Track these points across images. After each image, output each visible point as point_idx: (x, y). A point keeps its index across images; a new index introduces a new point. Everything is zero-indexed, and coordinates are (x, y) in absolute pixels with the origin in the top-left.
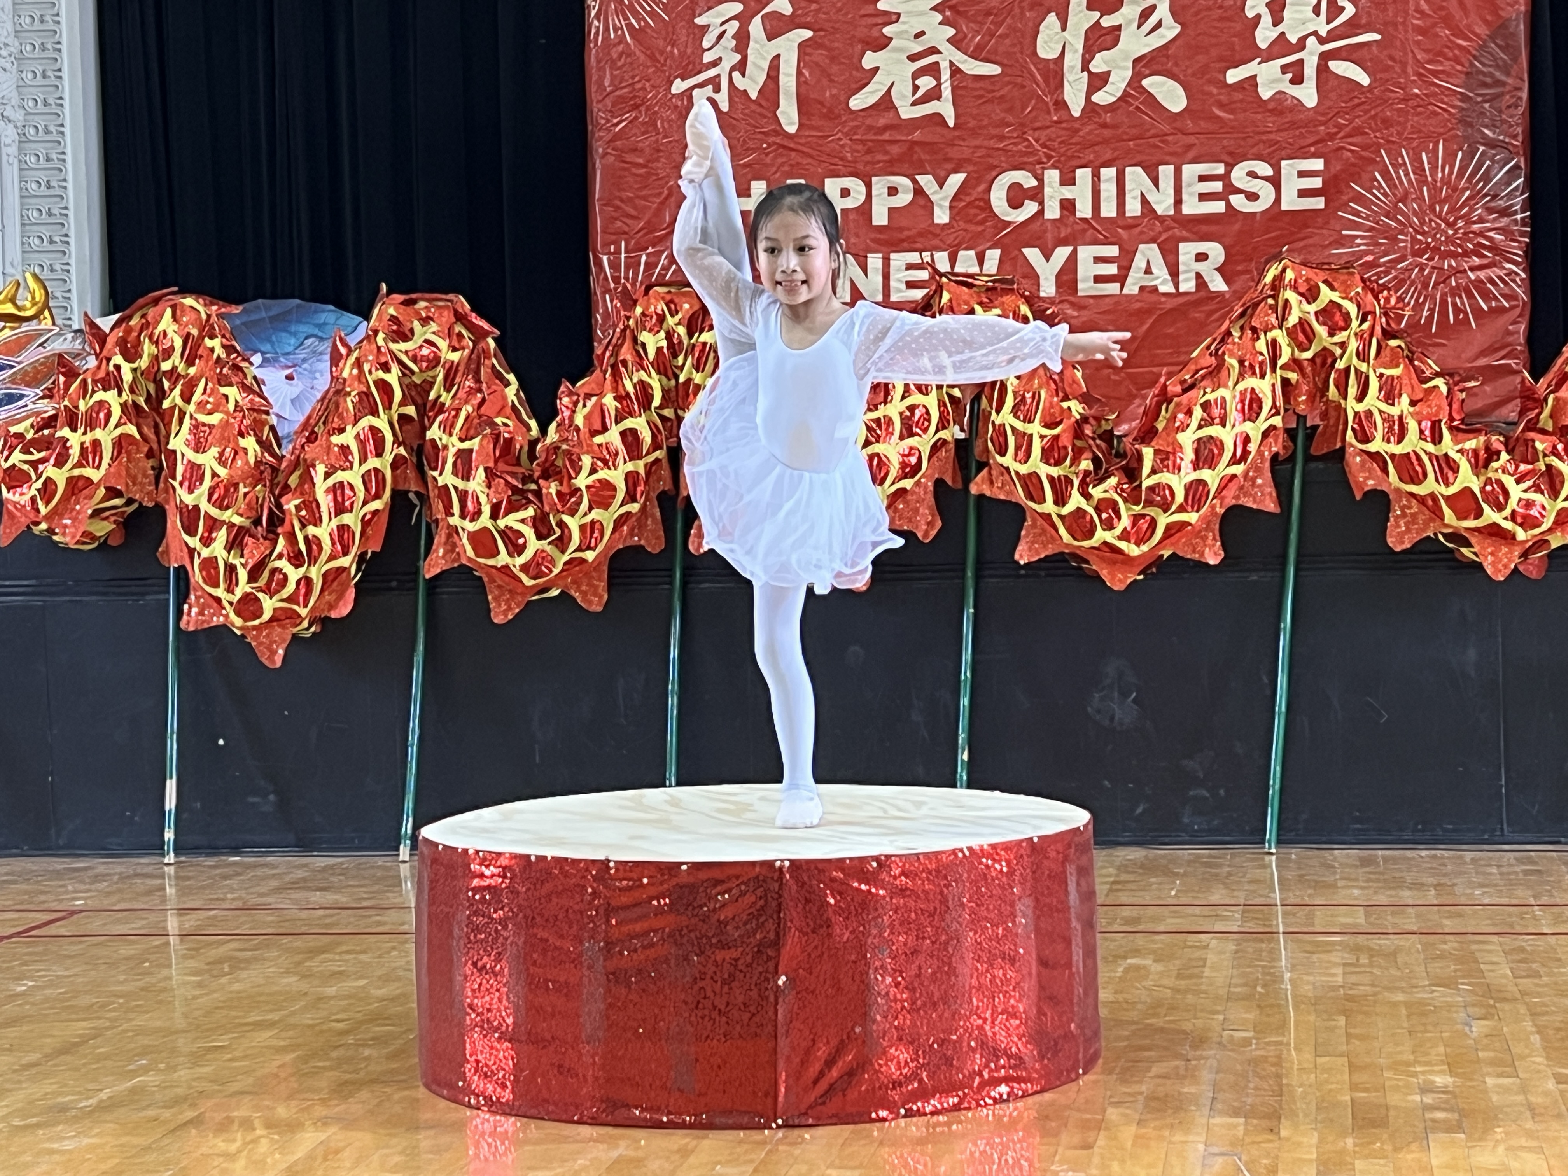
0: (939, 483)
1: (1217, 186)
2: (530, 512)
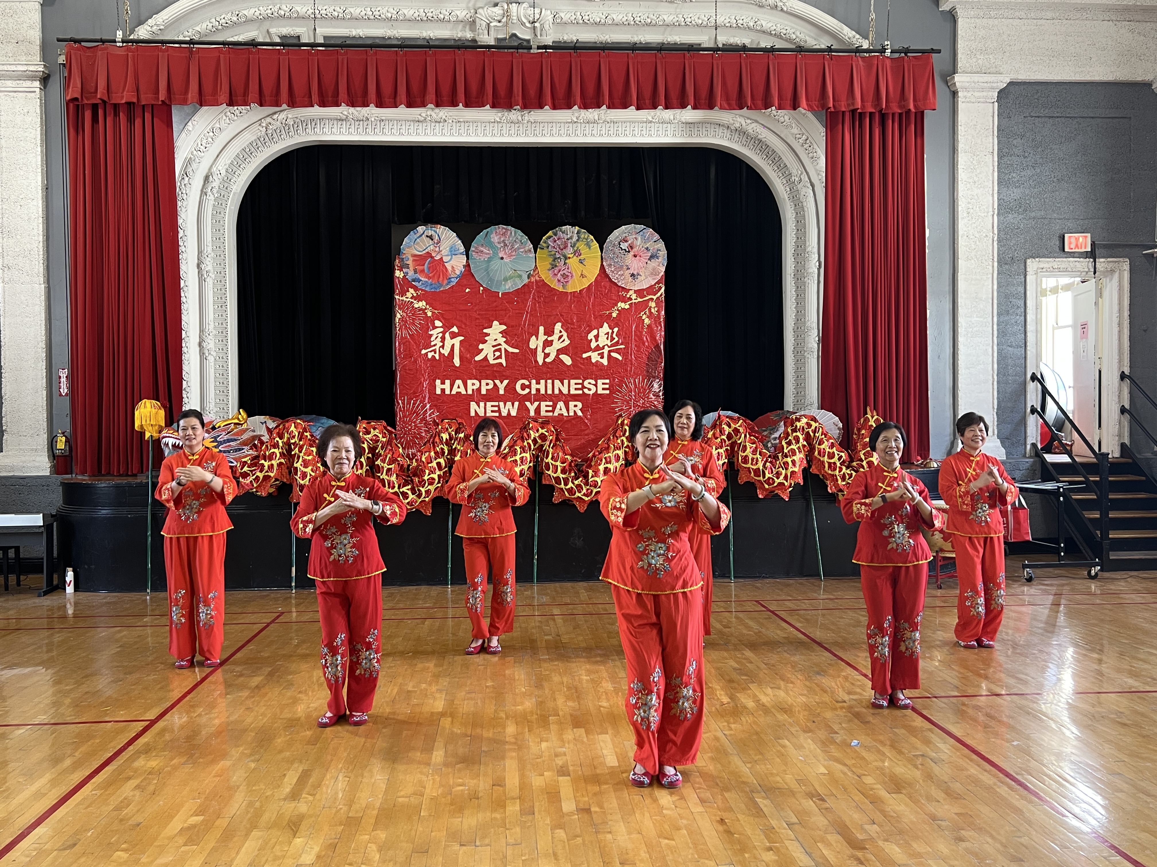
0: (529, 478)
1: (580, 386)
2: (410, 487)
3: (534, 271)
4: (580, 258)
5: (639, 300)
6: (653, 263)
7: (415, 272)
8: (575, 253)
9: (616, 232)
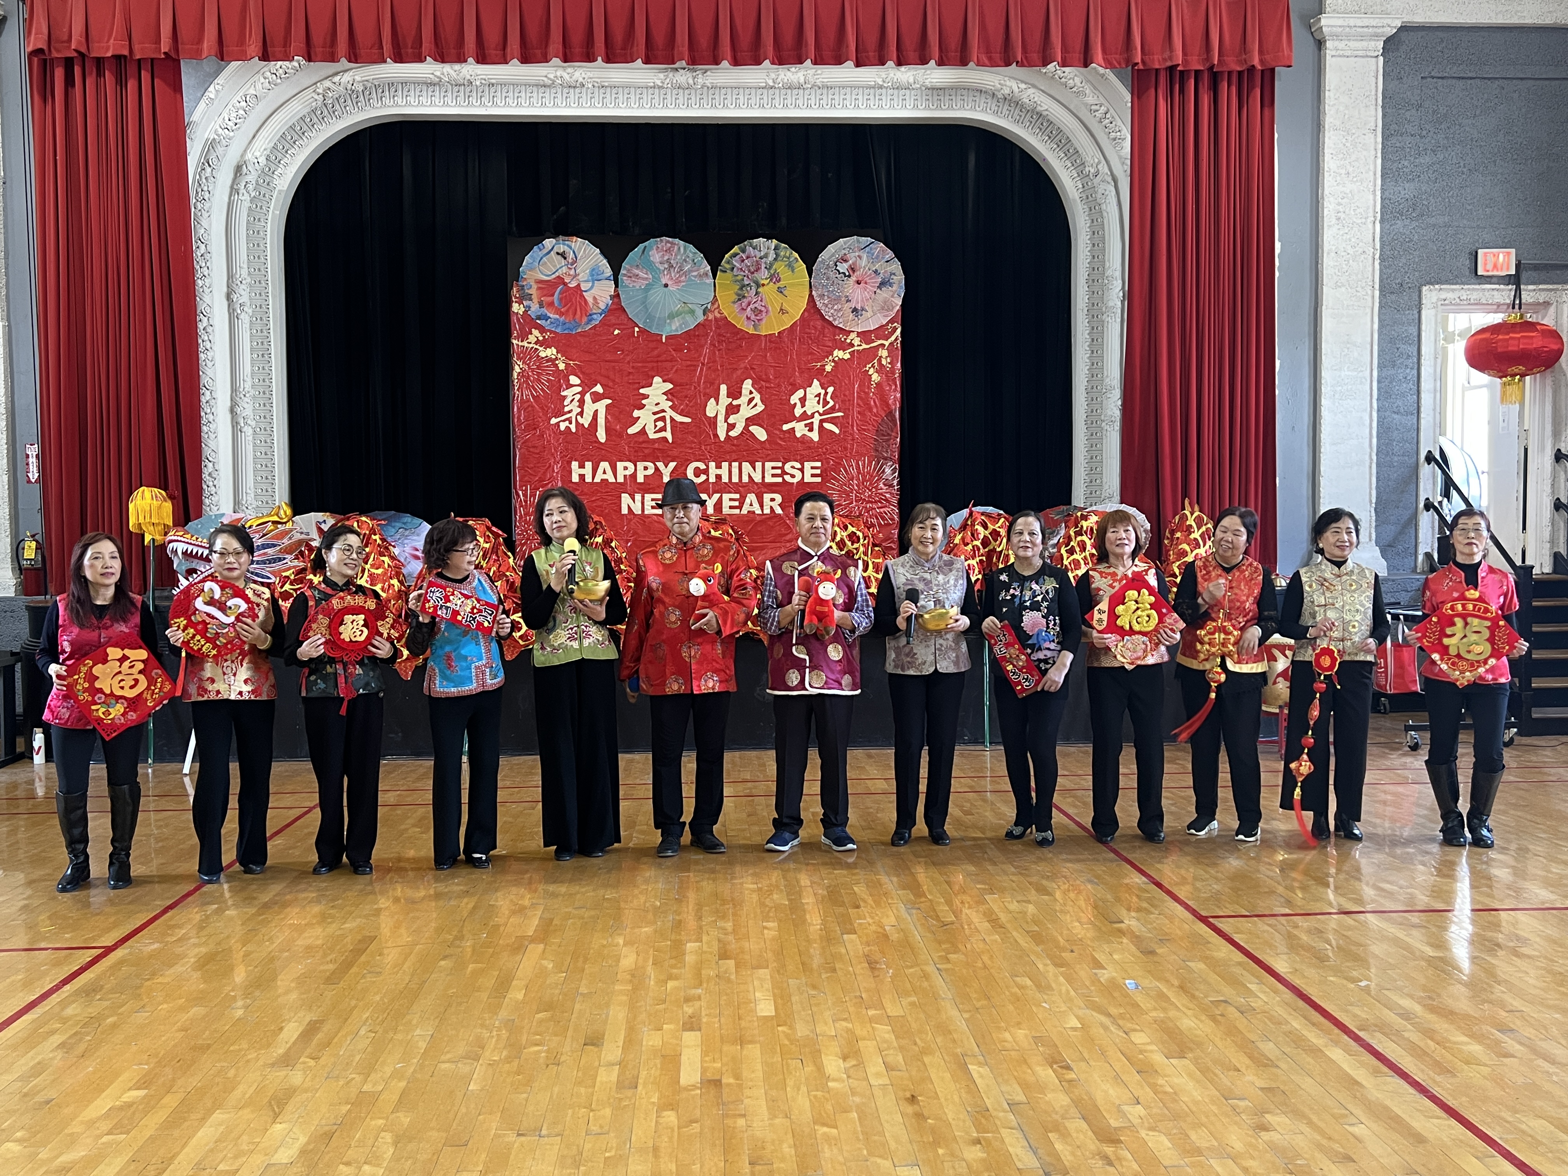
1: (779, 471)
3: (713, 304)
4: (778, 285)
5: (864, 346)
6: (884, 294)
7: (541, 305)
8: (771, 277)
9: (831, 248)
